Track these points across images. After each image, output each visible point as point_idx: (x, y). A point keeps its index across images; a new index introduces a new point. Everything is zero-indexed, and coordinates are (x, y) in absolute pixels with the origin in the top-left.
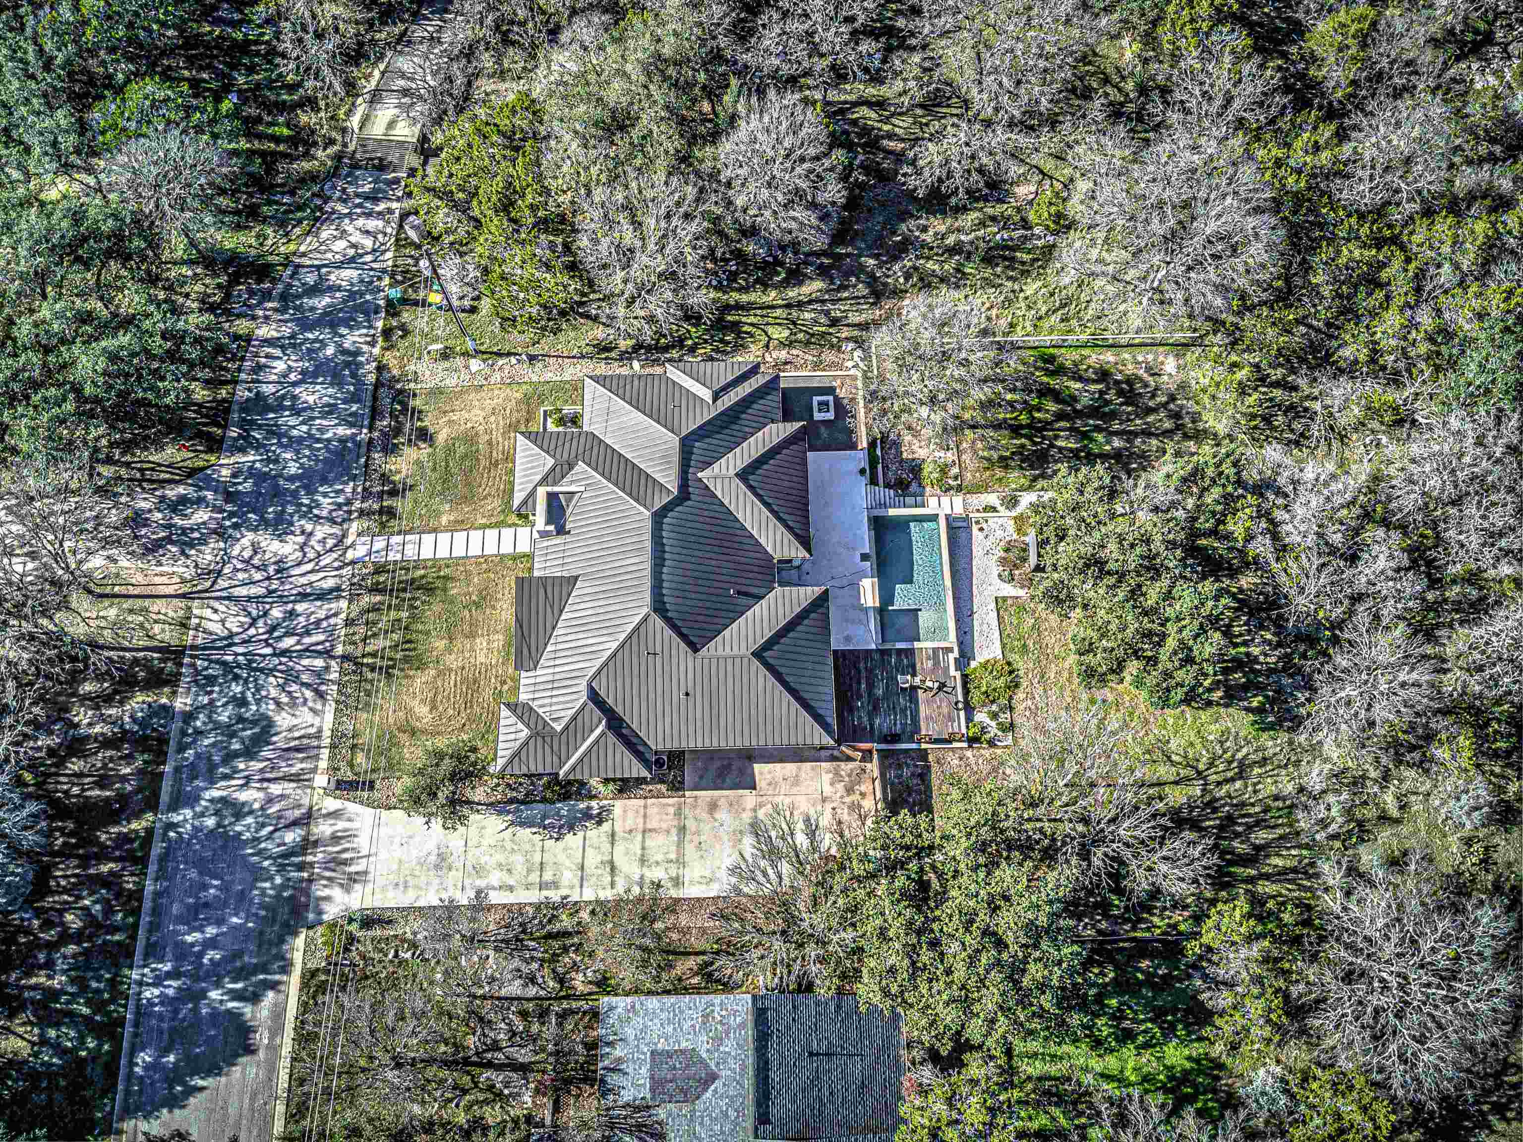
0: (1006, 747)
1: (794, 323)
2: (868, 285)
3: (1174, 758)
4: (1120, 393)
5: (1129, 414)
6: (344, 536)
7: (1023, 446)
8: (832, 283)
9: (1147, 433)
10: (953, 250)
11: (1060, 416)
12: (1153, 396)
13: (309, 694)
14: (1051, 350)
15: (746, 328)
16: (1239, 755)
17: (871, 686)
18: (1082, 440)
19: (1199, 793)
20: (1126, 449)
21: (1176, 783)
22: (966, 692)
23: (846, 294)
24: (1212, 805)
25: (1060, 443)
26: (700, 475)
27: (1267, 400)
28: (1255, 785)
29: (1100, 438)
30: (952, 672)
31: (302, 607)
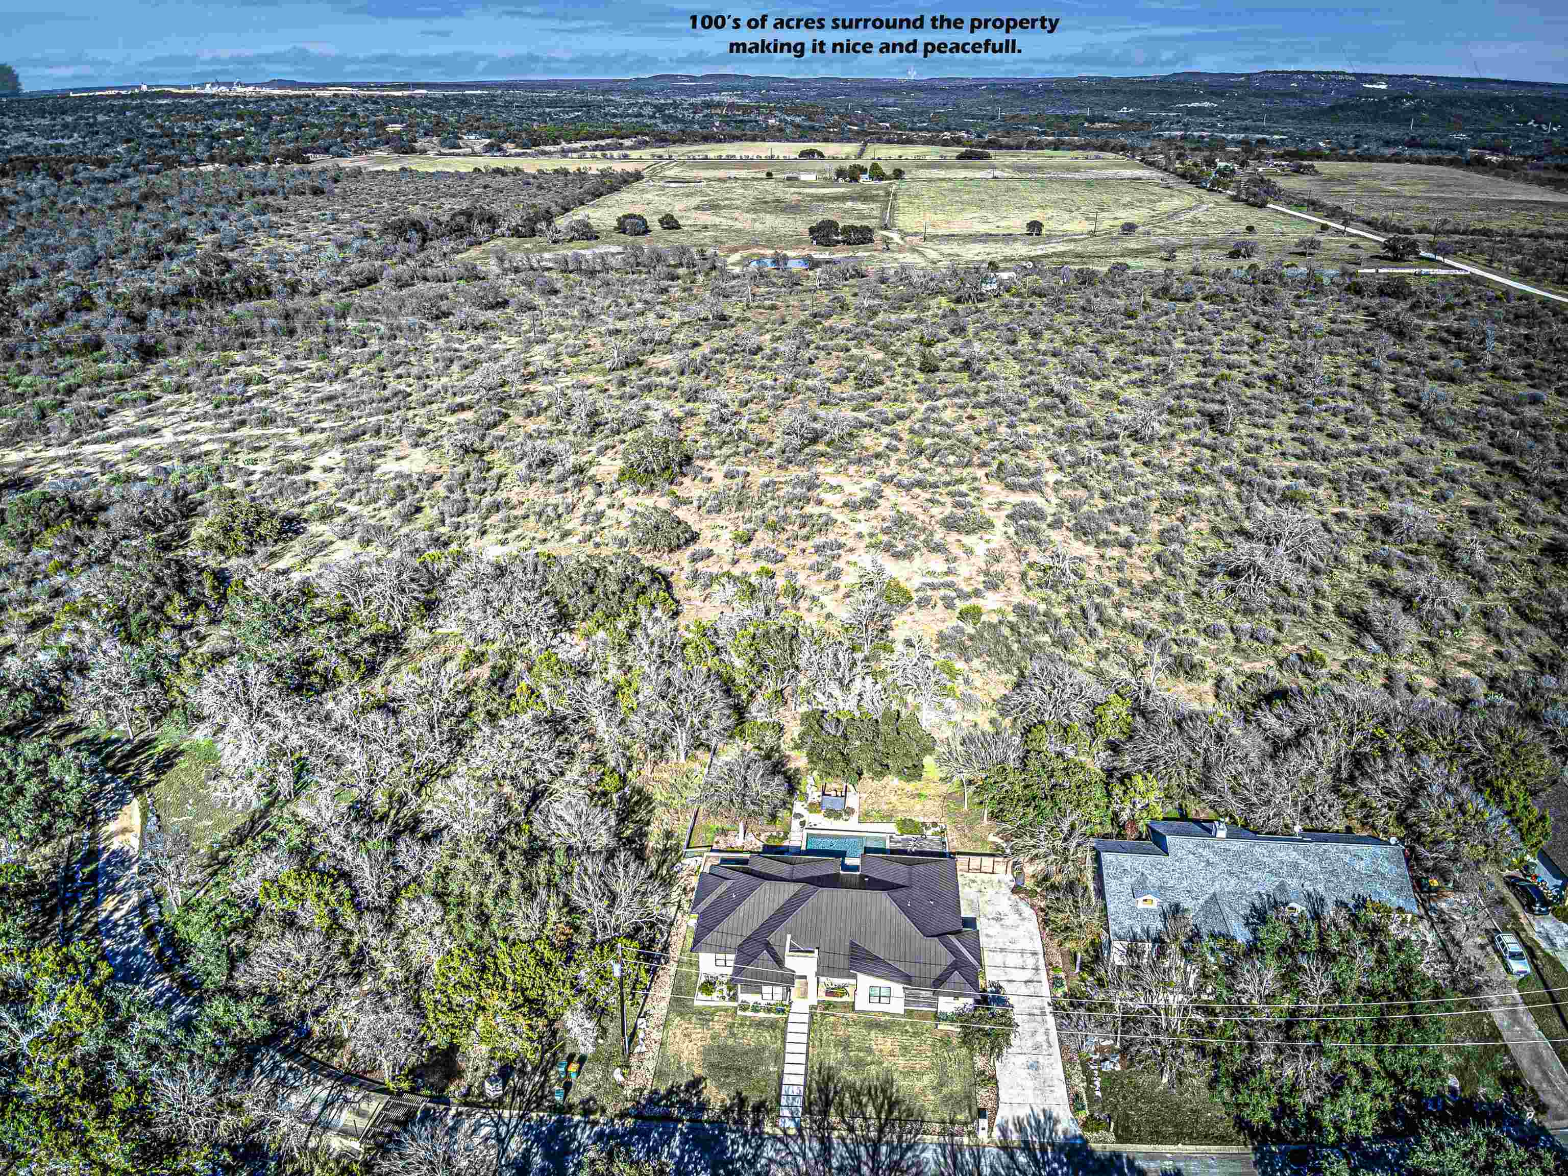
6: (774, 1137)
13: (909, 1154)
31: (835, 1163)
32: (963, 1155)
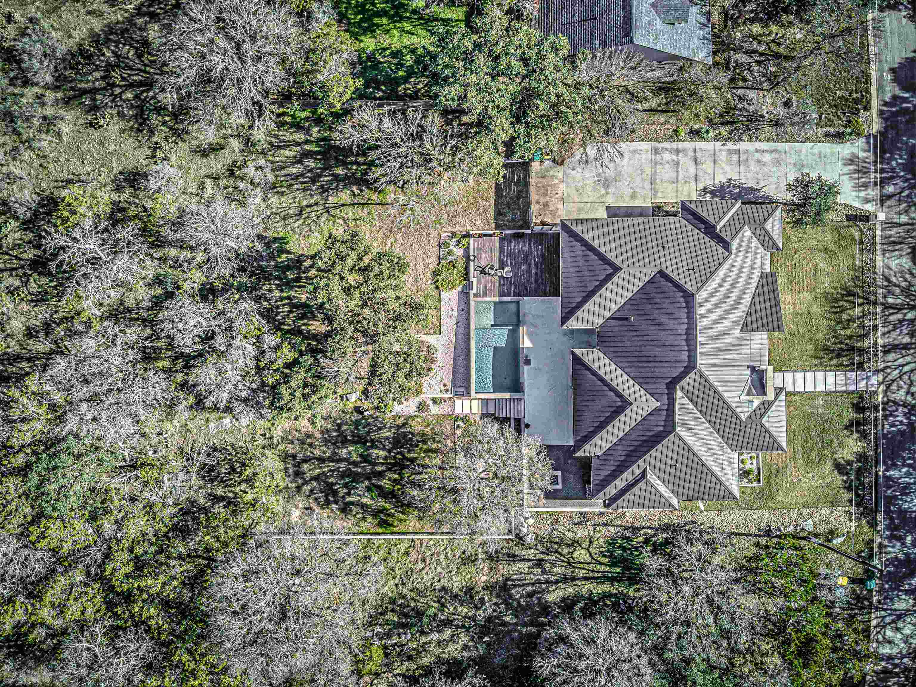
0: (445, 232)
1: (569, 563)
2: (510, 596)
3: (341, 222)
4: (335, 493)
5: (332, 476)
6: (885, 392)
7: (409, 451)
8: (539, 599)
9: (322, 460)
10: (447, 623)
11: (380, 475)
12: (311, 491)
13: (894, 279)
14: (380, 531)
15: (606, 560)
16: (301, 222)
17: (529, 271)
18: (368, 455)
19: (330, 198)
20: (338, 448)
21: (343, 205)
22: (467, 268)
23: (529, 589)
24: (324, 190)
25: (382, 453)
26: (658, 404)
27: (230, 486)
28: (295, 202)
29: (355, 457)
30: (475, 280)
31: (906, 340)
32: (891, 236)
